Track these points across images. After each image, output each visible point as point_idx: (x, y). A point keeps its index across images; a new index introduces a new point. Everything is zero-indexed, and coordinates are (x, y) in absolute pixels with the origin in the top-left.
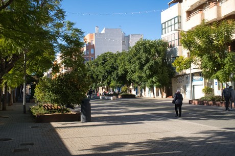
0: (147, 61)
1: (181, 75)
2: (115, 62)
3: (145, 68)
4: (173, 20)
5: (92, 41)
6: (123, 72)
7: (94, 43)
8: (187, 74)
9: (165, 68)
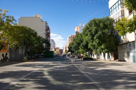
0: (96, 32)
1: (125, 43)
2: (82, 37)
3: (95, 37)
4: (117, 3)
5: (78, 30)
6: (85, 43)
7: (79, 31)
8: (130, 42)
9: (112, 38)
